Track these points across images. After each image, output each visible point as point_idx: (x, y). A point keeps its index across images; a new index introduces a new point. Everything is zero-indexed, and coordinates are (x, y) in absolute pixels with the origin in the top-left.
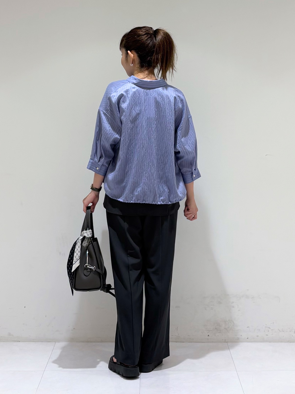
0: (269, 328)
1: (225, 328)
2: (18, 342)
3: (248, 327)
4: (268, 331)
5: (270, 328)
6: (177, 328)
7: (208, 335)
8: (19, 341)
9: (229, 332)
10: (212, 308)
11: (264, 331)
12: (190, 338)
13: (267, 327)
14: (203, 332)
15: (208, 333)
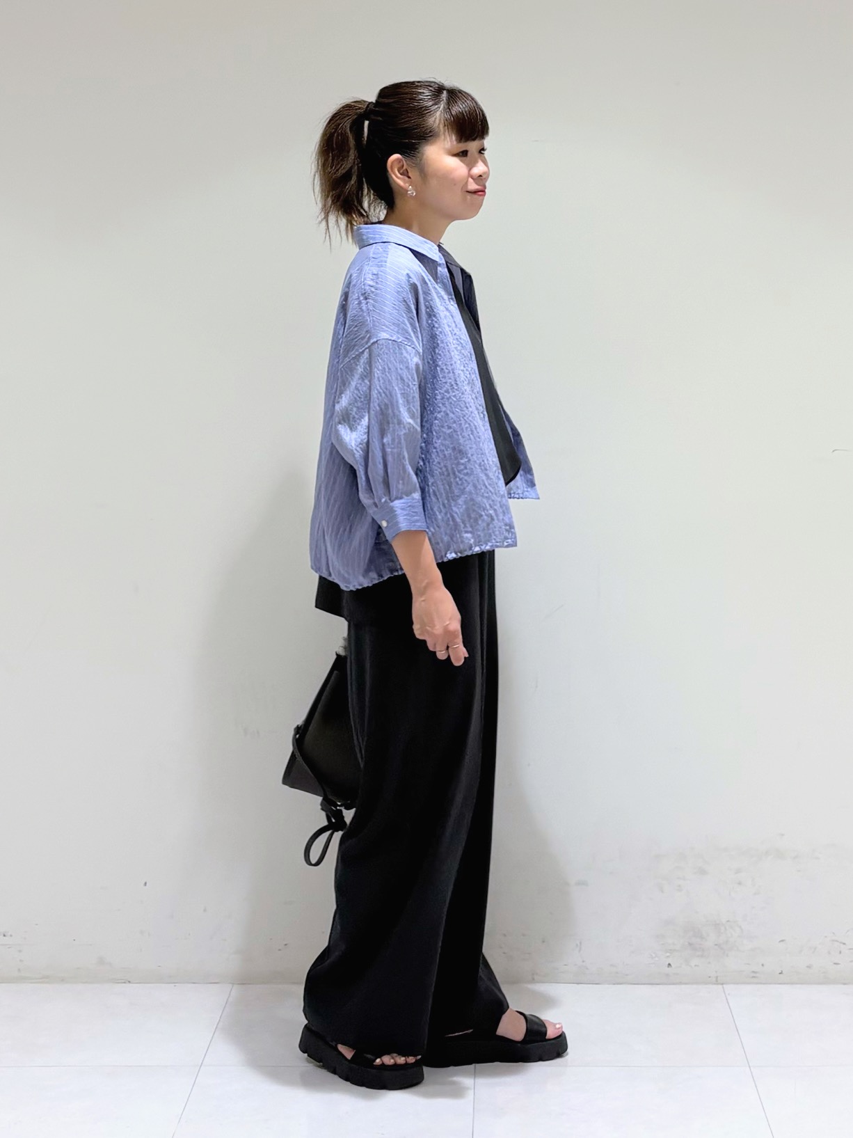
0: (841, 943)
1: (716, 945)
2: (125, 983)
3: (782, 941)
4: (840, 952)
5: (844, 944)
6: (579, 944)
7: (669, 964)
8: (129, 982)
9: (727, 956)
10: (679, 886)
11: (829, 953)
12: (617, 973)
13: (837, 941)
14: (654, 955)
15: (668, 957)
